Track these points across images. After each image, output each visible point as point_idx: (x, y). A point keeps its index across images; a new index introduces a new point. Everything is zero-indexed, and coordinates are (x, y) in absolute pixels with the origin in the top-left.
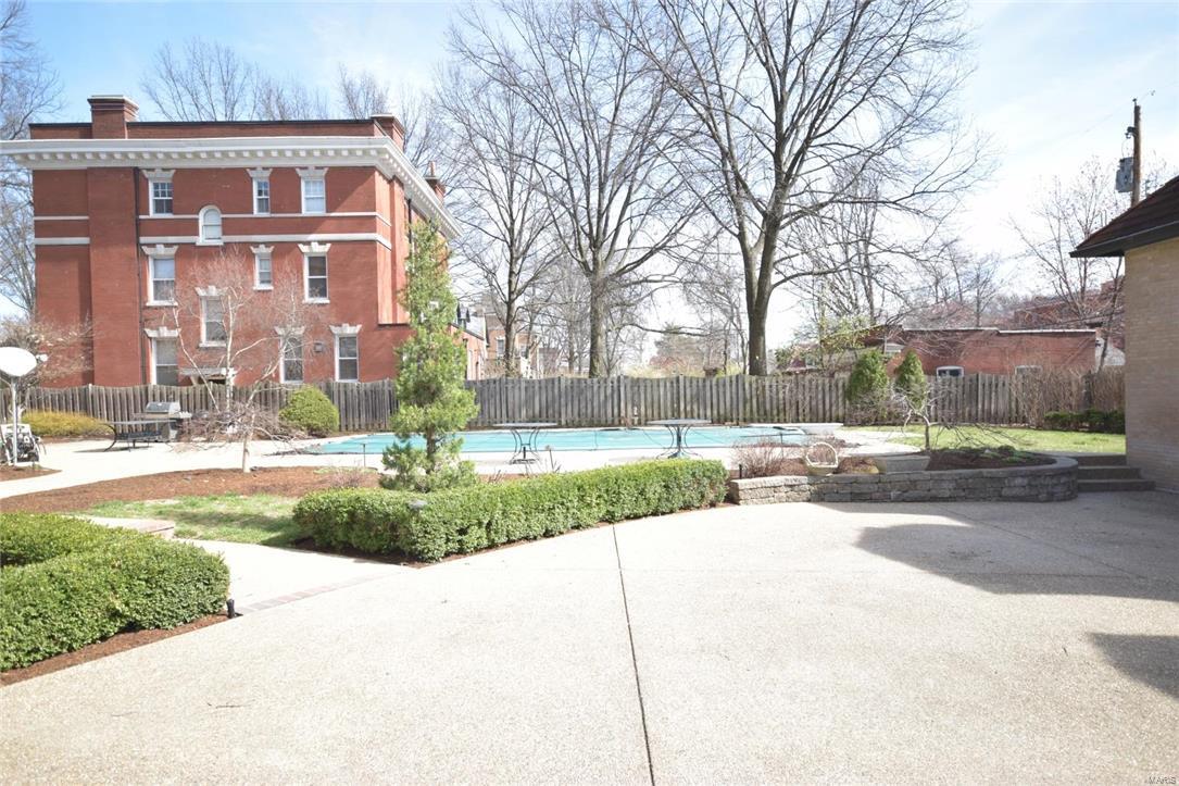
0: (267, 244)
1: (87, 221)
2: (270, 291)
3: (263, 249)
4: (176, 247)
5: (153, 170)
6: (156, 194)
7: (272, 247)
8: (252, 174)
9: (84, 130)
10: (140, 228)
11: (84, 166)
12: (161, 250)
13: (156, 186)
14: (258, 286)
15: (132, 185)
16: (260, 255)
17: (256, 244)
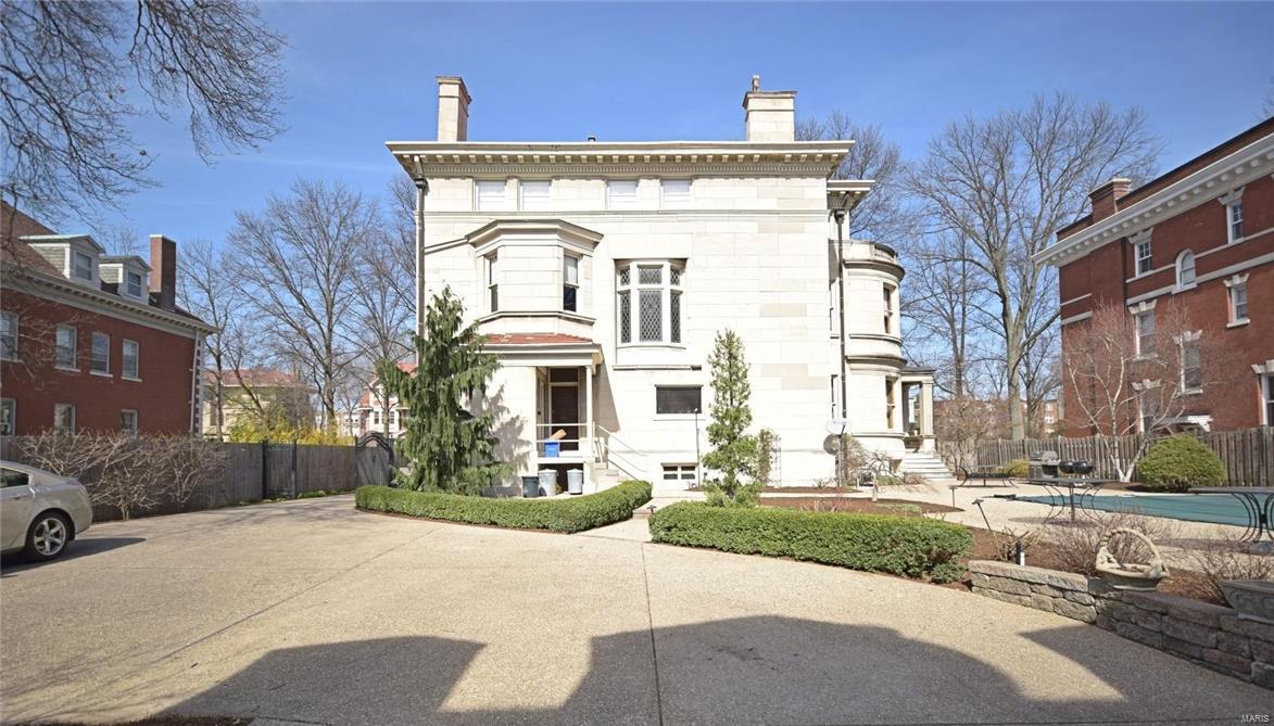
0: (1241, 273)
1: (1090, 297)
2: (1246, 325)
3: (1237, 280)
4: (1155, 301)
5: (1135, 234)
6: (1142, 255)
7: (1247, 275)
8: (1223, 201)
9: (1089, 221)
10: (1127, 291)
11: (1087, 252)
12: (1144, 307)
13: (1141, 248)
14: (1234, 322)
15: (1120, 256)
16: (1237, 287)
17: (1229, 277)
